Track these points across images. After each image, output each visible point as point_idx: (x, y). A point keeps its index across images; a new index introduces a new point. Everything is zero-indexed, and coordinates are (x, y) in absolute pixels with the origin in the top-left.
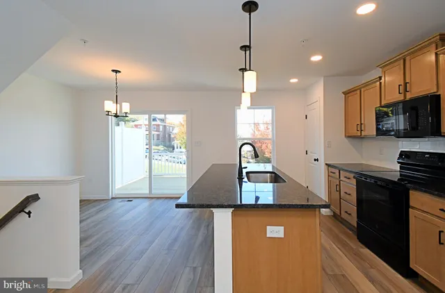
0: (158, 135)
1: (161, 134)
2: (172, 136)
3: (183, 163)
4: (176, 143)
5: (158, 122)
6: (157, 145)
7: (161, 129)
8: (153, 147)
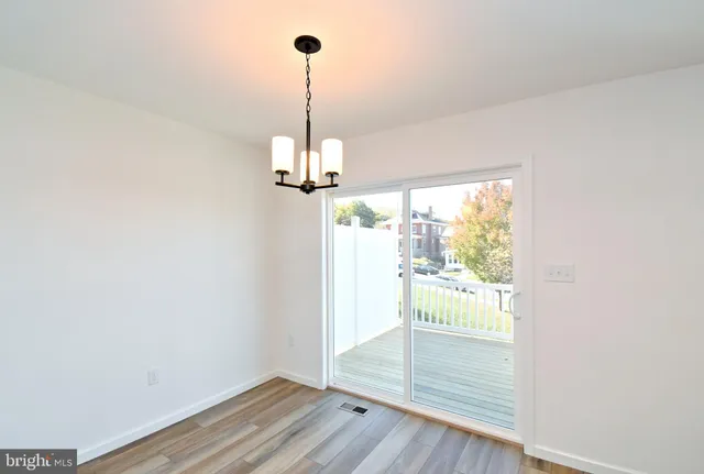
0: (419, 241)
1: (424, 238)
2: (442, 241)
3: (460, 289)
4: (448, 253)
5: (420, 220)
6: (418, 257)
7: (424, 231)
8: (413, 260)
